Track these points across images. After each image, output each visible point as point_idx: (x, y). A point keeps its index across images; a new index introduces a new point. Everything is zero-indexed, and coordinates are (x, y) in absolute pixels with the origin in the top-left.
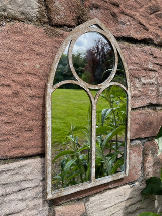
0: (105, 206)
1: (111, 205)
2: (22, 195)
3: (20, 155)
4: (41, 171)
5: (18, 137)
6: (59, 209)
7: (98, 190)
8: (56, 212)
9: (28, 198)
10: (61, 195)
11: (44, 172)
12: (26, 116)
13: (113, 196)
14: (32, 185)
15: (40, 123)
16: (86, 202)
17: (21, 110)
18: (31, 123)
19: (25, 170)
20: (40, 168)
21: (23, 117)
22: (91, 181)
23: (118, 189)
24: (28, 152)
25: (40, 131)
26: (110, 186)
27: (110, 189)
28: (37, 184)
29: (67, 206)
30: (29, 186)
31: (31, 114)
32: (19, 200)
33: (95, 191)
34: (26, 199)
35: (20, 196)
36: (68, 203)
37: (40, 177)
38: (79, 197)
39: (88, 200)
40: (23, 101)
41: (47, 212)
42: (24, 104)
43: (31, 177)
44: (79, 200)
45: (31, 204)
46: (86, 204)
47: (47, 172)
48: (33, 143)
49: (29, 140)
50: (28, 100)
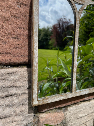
0: (81, 115)
1: (85, 115)
2: (9, 101)
3: (7, 62)
4: (27, 79)
7: (76, 101)
8: (40, 119)
9: (16, 104)
11: (30, 81)
12: (13, 22)
13: (87, 107)
14: (19, 91)
15: (27, 32)
16: (65, 111)
17: (8, 15)
18: (18, 31)
19: (12, 77)
20: (27, 77)
21: (10, 22)
22: (72, 92)
23: (91, 102)
24: (16, 60)
25: (27, 40)
26: (86, 99)
27: (84, 101)
28: (24, 92)
29: (50, 114)
30: (16, 92)
31: (18, 21)
32: (7, 106)
33: (73, 102)
34: (13, 105)
35: (7, 101)
36: (51, 111)
37: (26, 85)
38: (60, 106)
39: (67, 110)
40: (10, 7)
41: (32, 118)
42: (11, 10)
43: (18, 84)
44: (59, 109)
45: (18, 110)
46: (65, 113)
48: (20, 51)
49: (16, 47)
50: (16, 6)
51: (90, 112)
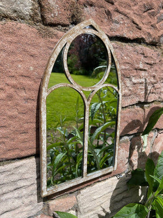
0: (95, 197)
1: (100, 196)
2: (18, 193)
3: (16, 157)
4: (35, 170)
5: (13, 139)
6: (53, 203)
7: (89, 184)
8: (50, 206)
9: (24, 196)
10: (56, 192)
11: (39, 171)
12: (20, 119)
13: (102, 188)
14: (28, 183)
15: (34, 125)
16: (78, 194)
17: (16, 113)
18: (26, 126)
19: (20, 170)
20: (35, 167)
21: (17, 120)
22: (83, 177)
23: (107, 181)
24: (23, 154)
25: (35, 133)
26: (100, 179)
27: (99, 181)
28: (32, 183)
29: (60, 200)
30: (25, 184)
31: (25, 117)
32: (15, 198)
33: (86, 185)
34: (22, 197)
35: (16, 194)
36: (61, 197)
37: (35, 176)
38: (71, 191)
39: (80, 193)
40: (17, 105)
41: (42, 207)
42: (18, 108)
43: (26, 176)
44: (71, 193)
45: (27, 201)
46: (77, 197)
47: (43, 172)
48: (28, 145)
49: (24, 142)
50: (23, 103)
51: (106, 192)
